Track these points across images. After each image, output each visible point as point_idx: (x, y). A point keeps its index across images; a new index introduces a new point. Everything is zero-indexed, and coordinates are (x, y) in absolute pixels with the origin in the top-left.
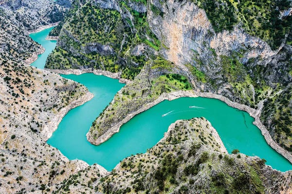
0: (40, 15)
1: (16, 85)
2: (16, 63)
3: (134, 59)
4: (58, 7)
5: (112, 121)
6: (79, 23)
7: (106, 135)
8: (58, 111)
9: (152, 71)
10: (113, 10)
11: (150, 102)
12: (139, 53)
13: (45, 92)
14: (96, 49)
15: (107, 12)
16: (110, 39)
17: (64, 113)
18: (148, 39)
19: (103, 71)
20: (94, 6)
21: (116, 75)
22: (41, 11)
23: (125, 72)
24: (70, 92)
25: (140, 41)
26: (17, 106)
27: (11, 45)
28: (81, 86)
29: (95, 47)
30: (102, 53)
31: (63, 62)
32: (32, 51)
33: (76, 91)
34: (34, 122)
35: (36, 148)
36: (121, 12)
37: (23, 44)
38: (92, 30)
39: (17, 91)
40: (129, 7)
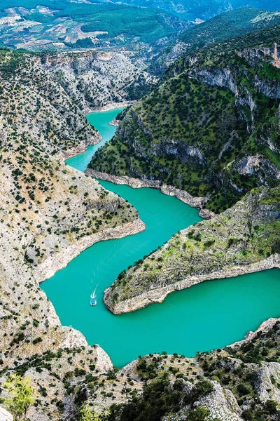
0: (113, 85)
1: (26, 185)
2: (38, 151)
3: (235, 179)
4: (145, 77)
5: (153, 279)
6: (158, 104)
7: (137, 301)
8: (78, 238)
9: (262, 207)
10: (224, 89)
11: (241, 264)
12: (247, 170)
13: (66, 203)
14: (175, 151)
15: (212, 91)
16: (204, 137)
17: (86, 245)
18: (272, 147)
19: (178, 190)
20: (192, 80)
21: (198, 200)
22: (117, 81)
23: (213, 200)
24: (106, 212)
25: (254, 149)
26: (17, 215)
27: (52, 125)
28: (128, 207)
29: (174, 148)
30: (185, 160)
31: (118, 163)
32: (81, 139)
33: (116, 214)
34: (33, 246)
35: (14, 289)
36: (237, 94)
37: (70, 125)
38: (177, 118)
39: (24, 194)
40: (252, 86)
